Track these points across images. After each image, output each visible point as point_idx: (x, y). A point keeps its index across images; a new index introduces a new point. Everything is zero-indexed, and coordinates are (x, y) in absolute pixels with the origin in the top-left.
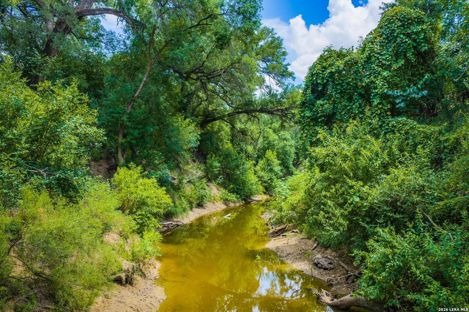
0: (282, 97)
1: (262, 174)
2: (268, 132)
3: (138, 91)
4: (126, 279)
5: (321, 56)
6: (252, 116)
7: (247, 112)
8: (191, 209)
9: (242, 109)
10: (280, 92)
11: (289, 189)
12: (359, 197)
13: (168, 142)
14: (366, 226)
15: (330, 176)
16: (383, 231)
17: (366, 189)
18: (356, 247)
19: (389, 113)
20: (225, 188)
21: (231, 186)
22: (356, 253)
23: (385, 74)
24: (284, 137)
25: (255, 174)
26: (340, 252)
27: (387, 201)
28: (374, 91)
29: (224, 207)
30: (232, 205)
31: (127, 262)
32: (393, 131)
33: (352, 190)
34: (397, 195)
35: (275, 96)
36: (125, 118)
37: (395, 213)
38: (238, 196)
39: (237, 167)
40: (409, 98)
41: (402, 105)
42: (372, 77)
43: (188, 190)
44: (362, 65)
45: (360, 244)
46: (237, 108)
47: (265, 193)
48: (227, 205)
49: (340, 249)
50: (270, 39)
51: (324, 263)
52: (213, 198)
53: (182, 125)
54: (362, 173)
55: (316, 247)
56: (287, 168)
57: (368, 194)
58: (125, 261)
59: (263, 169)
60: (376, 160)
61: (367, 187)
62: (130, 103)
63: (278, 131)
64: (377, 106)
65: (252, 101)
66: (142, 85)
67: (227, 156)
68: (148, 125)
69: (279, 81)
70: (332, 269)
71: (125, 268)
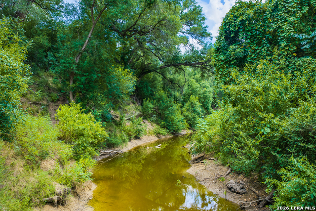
0: (202, 53)
1: (187, 113)
2: (192, 82)
3: (85, 45)
4: (58, 201)
5: (233, 7)
6: (179, 68)
7: (175, 65)
8: (130, 140)
9: (171, 63)
10: (200, 49)
11: (208, 125)
12: (270, 128)
13: (109, 87)
14: (278, 155)
15: (242, 110)
16: (297, 161)
17: (276, 121)
18: (267, 175)
19: (295, 54)
20: (158, 124)
21: (163, 123)
22: (267, 181)
23: (292, 19)
24: (204, 85)
25: (182, 114)
26: (251, 178)
27: (298, 131)
28: (281, 35)
29: (157, 139)
30: (163, 137)
31: (60, 186)
32: (299, 69)
33: (263, 122)
34: (309, 125)
35: (196, 52)
36: (74, 67)
37: (307, 144)
38: (168, 131)
39: (167, 107)
40: (313, 41)
41: (307, 46)
42: (279, 23)
43: (128, 125)
44: (270, 13)
45: (271, 172)
46: (166, 63)
47: (189, 129)
48: (159, 138)
49: (250, 175)
50: (193, 7)
51: (237, 187)
52: (148, 132)
53: (121, 75)
54: (273, 106)
55: (229, 173)
56: (207, 109)
57: (279, 126)
58: (59, 185)
59: (188, 110)
60: (286, 94)
61: (277, 119)
62: (79, 56)
63: (200, 80)
64: (284, 48)
65: (178, 57)
66: (87, 41)
67: (160, 99)
68: (92, 73)
69: (199, 40)
70: (244, 193)
71: (57, 191)
